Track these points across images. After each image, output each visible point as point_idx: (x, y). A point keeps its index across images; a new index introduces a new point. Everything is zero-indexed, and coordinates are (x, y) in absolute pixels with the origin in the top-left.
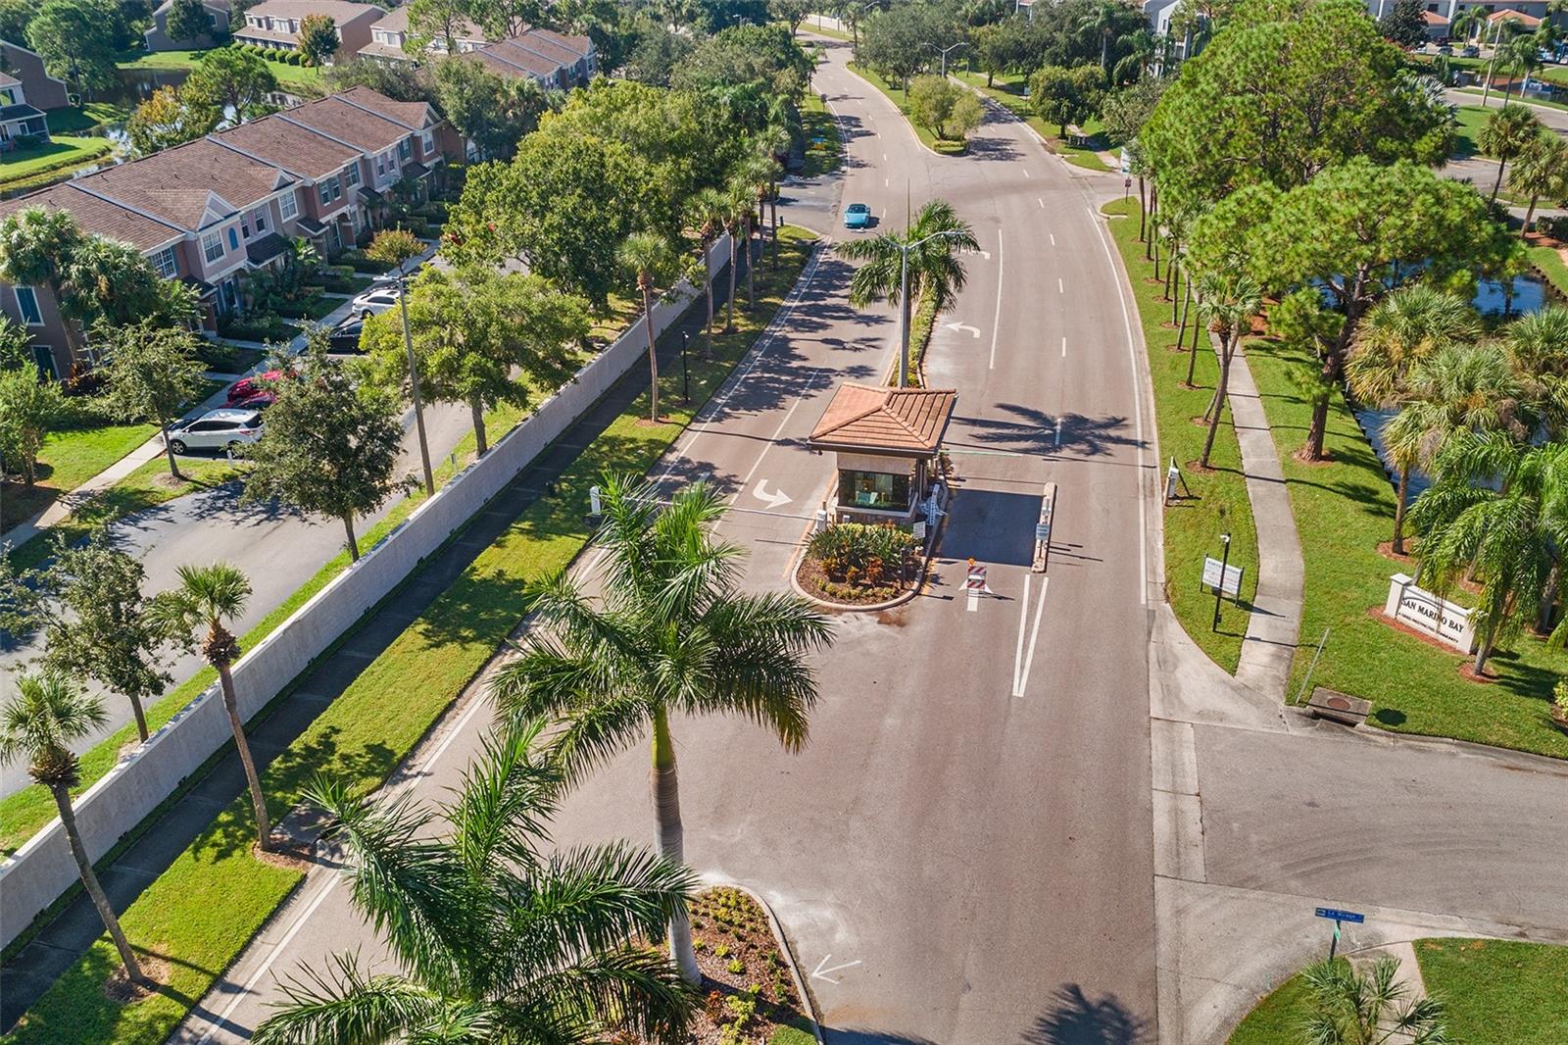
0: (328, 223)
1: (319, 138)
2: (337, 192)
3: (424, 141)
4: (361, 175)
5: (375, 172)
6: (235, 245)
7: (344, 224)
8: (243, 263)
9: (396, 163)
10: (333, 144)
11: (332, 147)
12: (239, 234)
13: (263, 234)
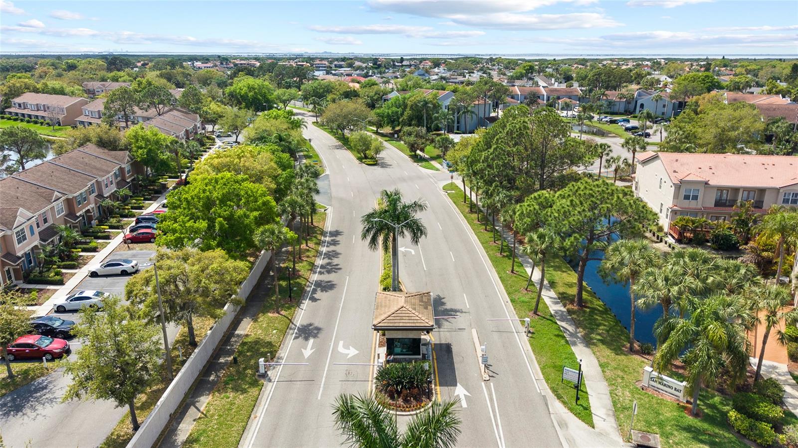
0: (80, 215)
1: (72, 172)
2: (85, 199)
3: (126, 170)
4: (96, 189)
5: (103, 187)
6: (32, 233)
7: (88, 214)
8: (37, 242)
9: (114, 181)
10: (80, 174)
11: (80, 176)
12: (35, 226)
13: (47, 225)
